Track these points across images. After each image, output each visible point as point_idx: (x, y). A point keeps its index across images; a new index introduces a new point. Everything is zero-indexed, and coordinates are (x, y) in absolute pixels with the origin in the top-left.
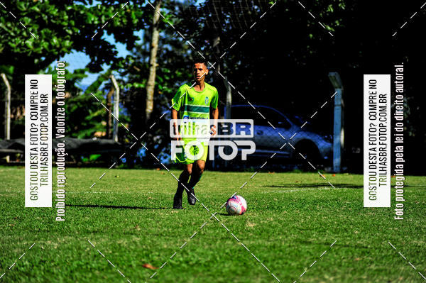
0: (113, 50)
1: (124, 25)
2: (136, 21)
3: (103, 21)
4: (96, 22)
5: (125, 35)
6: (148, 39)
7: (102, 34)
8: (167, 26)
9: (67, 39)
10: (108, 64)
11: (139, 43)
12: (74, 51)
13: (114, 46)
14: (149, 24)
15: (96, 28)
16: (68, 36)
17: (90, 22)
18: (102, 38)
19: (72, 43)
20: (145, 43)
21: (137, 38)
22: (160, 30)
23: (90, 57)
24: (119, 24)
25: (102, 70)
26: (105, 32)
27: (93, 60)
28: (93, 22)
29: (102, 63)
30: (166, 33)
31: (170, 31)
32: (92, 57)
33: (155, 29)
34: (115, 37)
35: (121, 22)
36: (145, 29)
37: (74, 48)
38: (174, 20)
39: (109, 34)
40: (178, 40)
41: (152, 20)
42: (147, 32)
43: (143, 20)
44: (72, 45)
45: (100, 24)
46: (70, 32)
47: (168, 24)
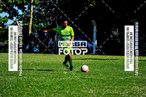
0: (17, 12)
1: (21, 3)
2: (25, 2)
3: (14, 2)
4: (11, 2)
5: (21, 7)
6: (29, 8)
7: (13, 6)
8: (36, 4)
9: (1, 8)
10: (15, 17)
11: (26, 9)
12: (3, 12)
13: (17, 11)
14: (29, 3)
15: (11, 4)
16: (1, 7)
17: (9, 2)
18: (13, 8)
19: (2, 9)
20: (28, 10)
21: (26, 8)
22: (33, 5)
23: (9, 14)
24: (19, 3)
25: (13, 19)
26: (14, 6)
27: (10, 15)
28: (10, 2)
29: (13, 16)
30: (36, 6)
31: (37, 5)
32: (10, 14)
33: (32, 5)
34: (18, 8)
35: (20, 2)
36: (29, 5)
37: (3, 11)
38: (38, 2)
39: (16, 6)
40: (40, 9)
41: (31, 2)
42: (29, 6)
43: (28, 2)
44: (3, 10)
45: (13, 3)
46: (2, 6)
47: (36, 3)
